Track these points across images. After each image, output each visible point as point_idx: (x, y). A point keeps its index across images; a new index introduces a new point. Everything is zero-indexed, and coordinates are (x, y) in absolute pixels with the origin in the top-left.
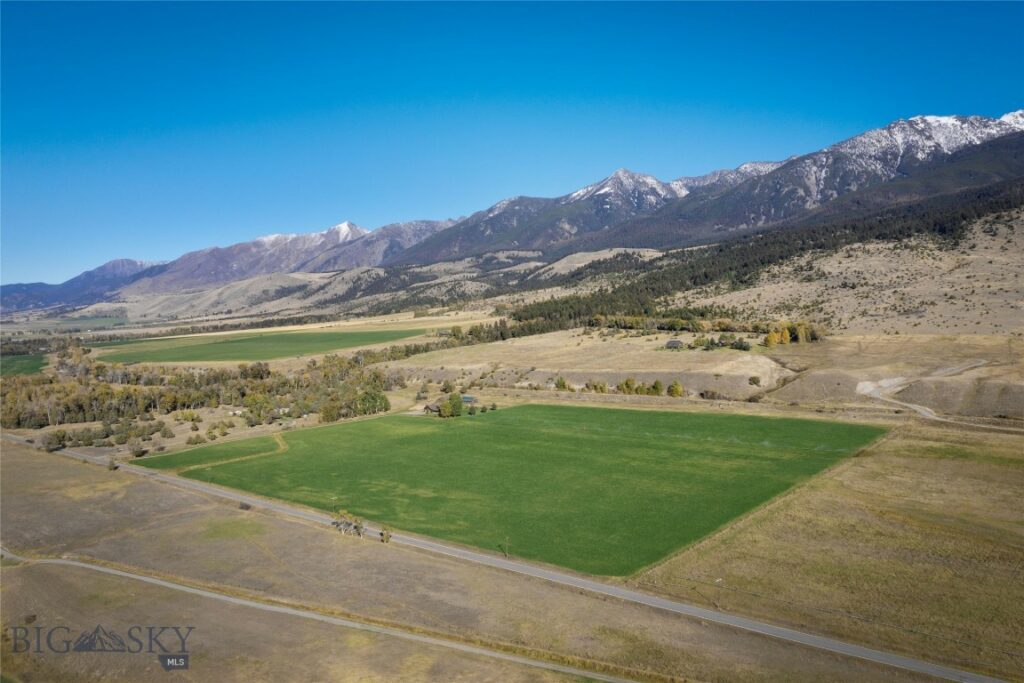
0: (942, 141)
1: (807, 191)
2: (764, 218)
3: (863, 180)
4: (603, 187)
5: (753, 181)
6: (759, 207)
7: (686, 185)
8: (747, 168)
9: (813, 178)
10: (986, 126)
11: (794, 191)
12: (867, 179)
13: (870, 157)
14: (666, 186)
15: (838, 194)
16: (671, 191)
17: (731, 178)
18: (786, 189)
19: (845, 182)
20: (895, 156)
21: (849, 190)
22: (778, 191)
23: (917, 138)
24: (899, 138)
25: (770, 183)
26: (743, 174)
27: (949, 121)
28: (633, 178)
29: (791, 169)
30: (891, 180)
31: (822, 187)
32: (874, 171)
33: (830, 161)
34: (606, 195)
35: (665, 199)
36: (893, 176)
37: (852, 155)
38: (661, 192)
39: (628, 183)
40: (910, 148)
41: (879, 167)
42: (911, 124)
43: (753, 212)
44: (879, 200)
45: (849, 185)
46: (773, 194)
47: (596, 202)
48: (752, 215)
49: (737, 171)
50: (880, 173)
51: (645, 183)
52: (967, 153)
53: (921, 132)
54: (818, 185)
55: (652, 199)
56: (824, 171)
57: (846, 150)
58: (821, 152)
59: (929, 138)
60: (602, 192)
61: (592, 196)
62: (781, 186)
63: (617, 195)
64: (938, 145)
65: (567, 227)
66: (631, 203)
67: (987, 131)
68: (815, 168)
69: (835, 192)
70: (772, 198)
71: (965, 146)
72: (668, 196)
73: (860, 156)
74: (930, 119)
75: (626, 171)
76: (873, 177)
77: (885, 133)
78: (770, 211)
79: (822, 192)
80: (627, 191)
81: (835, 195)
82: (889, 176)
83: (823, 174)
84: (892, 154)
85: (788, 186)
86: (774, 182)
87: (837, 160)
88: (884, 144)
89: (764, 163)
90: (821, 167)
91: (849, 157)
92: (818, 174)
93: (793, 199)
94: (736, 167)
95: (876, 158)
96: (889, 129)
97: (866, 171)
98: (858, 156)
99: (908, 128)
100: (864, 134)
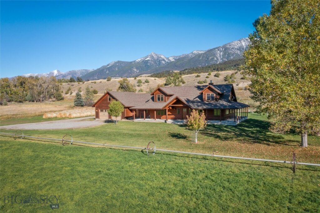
1: (217, 58)
3: (235, 56)
4: (147, 58)
5: (199, 55)
6: (202, 63)
7: (174, 59)
8: (195, 52)
9: (219, 55)
11: (213, 58)
12: (236, 56)
13: (236, 49)
14: (168, 58)
16: (169, 60)
17: (190, 55)
18: (211, 58)
19: (229, 55)
20: (243, 49)
21: (230, 59)
22: (208, 58)
24: (243, 44)
26: (194, 54)
28: (157, 55)
29: (211, 52)
31: (221, 57)
32: (238, 53)
33: (224, 49)
34: (148, 60)
35: (167, 62)
37: (230, 48)
38: (166, 60)
39: (155, 57)
41: (239, 52)
43: (201, 65)
45: (230, 57)
46: (206, 59)
47: (145, 63)
49: (192, 53)
50: (239, 54)
51: (161, 57)
54: (220, 57)
55: (163, 62)
56: (222, 53)
57: (228, 46)
58: (220, 47)
60: (147, 59)
61: (143, 61)
62: (209, 57)
63: (152, 60)
65: (135, 70)
66: (156, 63)
68: (219, 52)
69: (226, 59)
70: (206, 61)
72: (169, 62)
73: (233, 48)
75: (154, 53)
76: (237, 55)
77: (239, 42)
79: (222, 59)
80: (155, 59)
82: (242, 55)
83: (222, 54)
84: (242, 48)
85: (211, 57)
86: (206, 56)
87: (226, 49)
88: (239, 45)
89: (200, 51)
90: (221, 51)
91: (229, 49)
92: (220, 53)
93: (213, 61)
94: (191, 52)
95: (238, 49)
96: (240, 41)
97: (235, 53)
98: (232, 48)
99: (246, 41)
100: (233, 42)
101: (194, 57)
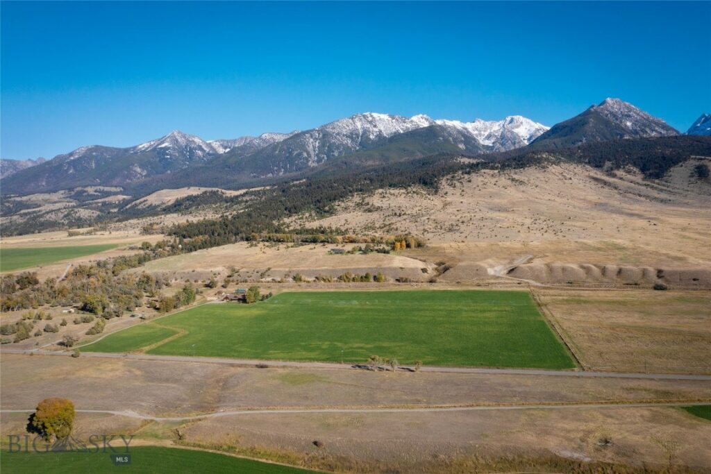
0: (382, 129)
1: (308, 153)
2: (283, 170)
3: (341, 150)
4: (163, 142)
5: (274, 146)
6: (279, 163)
8: (266, 136)
9: (311, 146)
10: (405, 122)
11: (300, 154)
12: (343, 149)
13: (344, 135)
14: (209, 145)
15: (327, 157)
16: (212, 148)
17: (256, 142)
18: (296, 152)
19: (330, 150)
20: (357, 135)
21: (333, 155)
22: (290, 153)
23: (369, 125)
24: (359, 125)
25: (285, 147)
26: (264, 141)
27: (385, 117)
28: (185, 137)
29: (296, 139)
30: (357, 151)
31: (317, 152)
32: (347, 144)
33: (321, 136)
34: (167, 148)
35: (208, 154)
36: (358, 148)
37: (333, 133)
38: (205, 149)
39: (181, 141)
40: (365, 131)
41: (349, 142)
42: (365, 116)
43: (276, 166)
44: (358, 162)
45: (333, 152)
46: (288, 155)
47: (158, 153)
48: (275, 168)
49: (260, 138)
50: (350, 145)
51: (193, 141)
52: (396, 137)
53: (371, 122)
54: (315, 151)
55: (200, 153)
56: (317, 142)
57: (329, 130)
58: (314, 130)
59: (375, 126)
60: (163, 146)
61: (154, 149)
62: (293, 150)
63: (174, 149)
64: (380, 131)
65: (139, 170)
66: (184, 155)
67: (405, 125)
68: (312, 140)
69: (325, 156)
70: (287, 158)
71: (395, 133)
72: (211, 152)
73: (338, 134)
74: (375, 115)
75: (179, 133)
76: (347, 148)
77: (351, 121)
78: (286, 166)
79: (317, 155)
80: (181, 146)
81: (326, 158)
82: (355, 148)
83: (317, 144)
84: (356, 134)
85: (297, 150)
86: (287, 147)
87: (325, 136)
88: (351, 128)
89: (276, 134)
90: (316, 139)
91: (331, 135)
92: (314, 143)
93: (301, 159)
94: (259, 135)
95: (347, 137)
96: (352, 118)
97: (342, 144)
98: (337, 134)
99: (363, 119)
100: (338, 120)
101: (264, 149)
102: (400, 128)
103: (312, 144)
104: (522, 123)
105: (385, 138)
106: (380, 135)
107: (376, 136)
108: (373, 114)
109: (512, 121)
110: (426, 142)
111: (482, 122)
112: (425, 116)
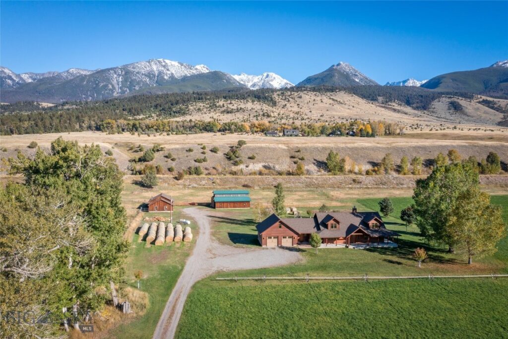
0: (173, 72)
1: (113, 86)
2: (90, 98)
3: (141, 85)
5: (82, 78)
6: (87, 93)
7: (31, 77)
8: (73, 70)
9: (115, 81)
10: (191, 69)
11: (106, 86)
12: (143, 85)
13: (143, 74)
14: (18, 76)
15: (129, 90)
16: (21, 79)
17: (64, 75)
18: (102, 84)
19: (132, 85)
20: (154, 75)
21: (134, 89)
22: (97, 85)
23: (163, 69)
24: (155, 68)
25: (92, 79)
26: (72, 74)
27: (176, 63)
29: (102, 74)
31: (120, 86)
32: (146, 81)
33: (123, 73)
35: (18, 83)
36: (155, 85)
37: (134, 72)
38: (15, 79)
40: (160, 73)
41: (148, 80)
42: (159, 62)
43: (84, 95)
45: (135, 86)
46: (94, 86)
49: (68, 71)
50: (149, 83)
51: (3, 72)
52: (185, 79)
53: (164, 66)
54: (118, 85)
55: (10, 82)
56: (120, 78)
57: (130, 69)
58: (117, 68)
59: (168, 70)
62: (99, 82)
64: (172, 74)
67: (192, 71)
68: (115, 76)
69: (128, 89)
70: (94, 88)
71: (184, 76)
72: (20, 82)
73: (138, 73)
74: (167, 61)
76: (145, 84)
77: (148, 64)
78: (94, 95)
79: (121, 88)
81: (128, 91)
82: (153, 85)
84: (152, 74)
85: (103, 83)
86: (94, 79)
87: (127, 73)
88: (148, 69)
89: (82, 70)
90: (119, 75)
91: (132, 73)
92: (118, 79)
93: (106, 90)
94: (67, 70)
95: (146, 75)
96: (149, 62)
97: (142, 81)
98: (136, 73)
99: (158, 64)
100: (137, 63)
101: (71, 80)
102: (188, 73)
103: (116, 80)
104: (275, 78)
105: (176, 79)
106: (172, 76)
107: (170, 77)
108: (166, 60)
109: (267, 76)
110: (213, 83)
111: (246, 75)
112: (205, 66)
